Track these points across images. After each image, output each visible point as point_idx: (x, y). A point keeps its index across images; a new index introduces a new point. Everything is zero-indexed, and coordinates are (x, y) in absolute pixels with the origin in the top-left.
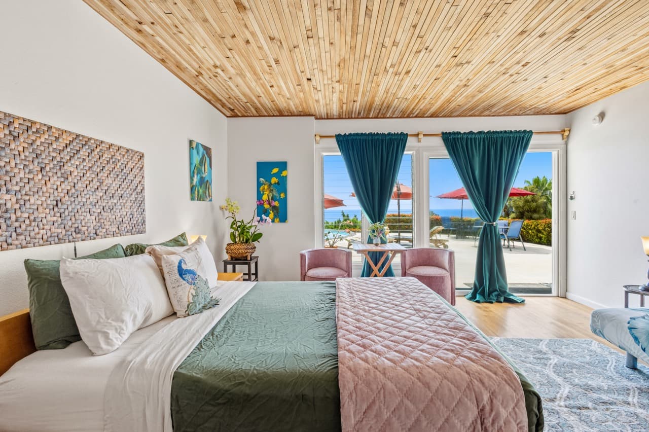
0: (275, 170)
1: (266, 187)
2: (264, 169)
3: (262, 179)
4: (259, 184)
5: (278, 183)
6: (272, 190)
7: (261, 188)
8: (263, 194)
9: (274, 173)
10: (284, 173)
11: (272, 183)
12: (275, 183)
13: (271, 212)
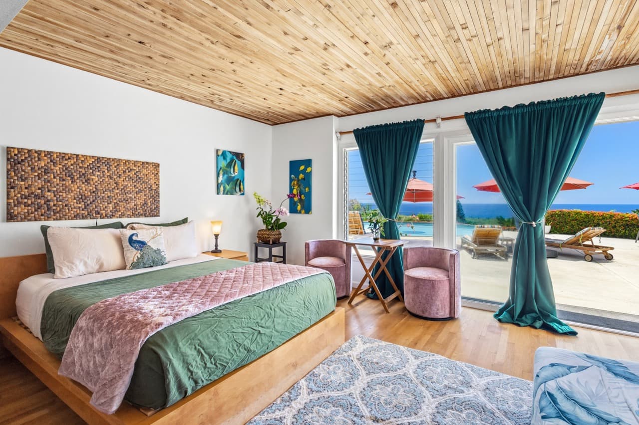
0: (302, 168)
1: (295, 183)
2: (294, 166)
3: (293, 176)
4: (291, 180)
5: (304, 179)
6: (300, 185)
7: (292, 184)
8: (294, 189)
9: (301, 170)
10: (309, 170)
11: (300, 179)
12: (302, 179)
13: (299, 204)
